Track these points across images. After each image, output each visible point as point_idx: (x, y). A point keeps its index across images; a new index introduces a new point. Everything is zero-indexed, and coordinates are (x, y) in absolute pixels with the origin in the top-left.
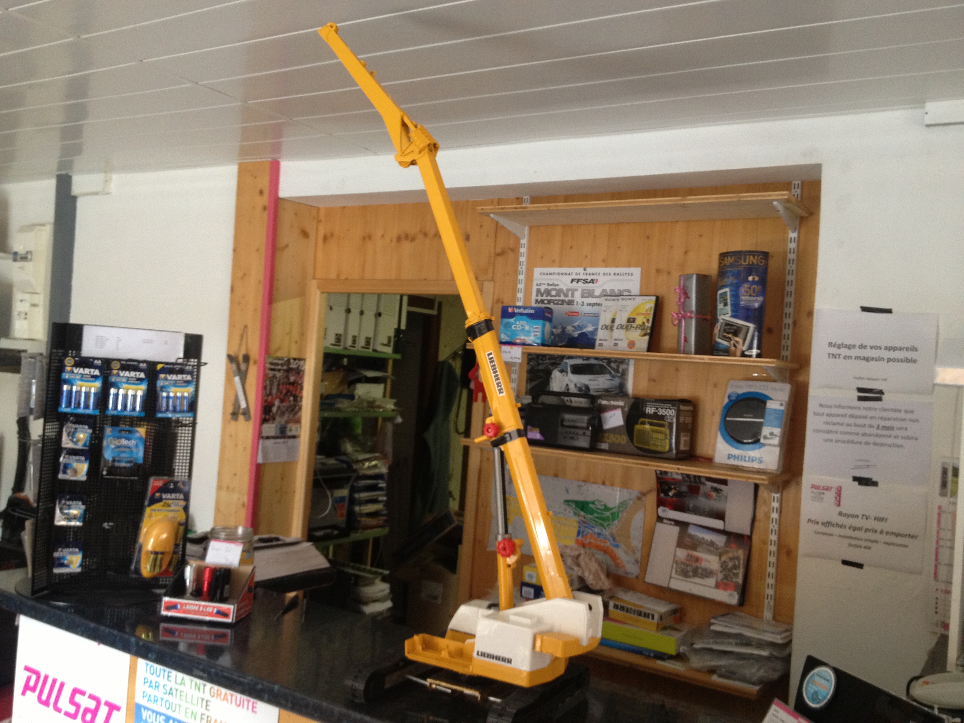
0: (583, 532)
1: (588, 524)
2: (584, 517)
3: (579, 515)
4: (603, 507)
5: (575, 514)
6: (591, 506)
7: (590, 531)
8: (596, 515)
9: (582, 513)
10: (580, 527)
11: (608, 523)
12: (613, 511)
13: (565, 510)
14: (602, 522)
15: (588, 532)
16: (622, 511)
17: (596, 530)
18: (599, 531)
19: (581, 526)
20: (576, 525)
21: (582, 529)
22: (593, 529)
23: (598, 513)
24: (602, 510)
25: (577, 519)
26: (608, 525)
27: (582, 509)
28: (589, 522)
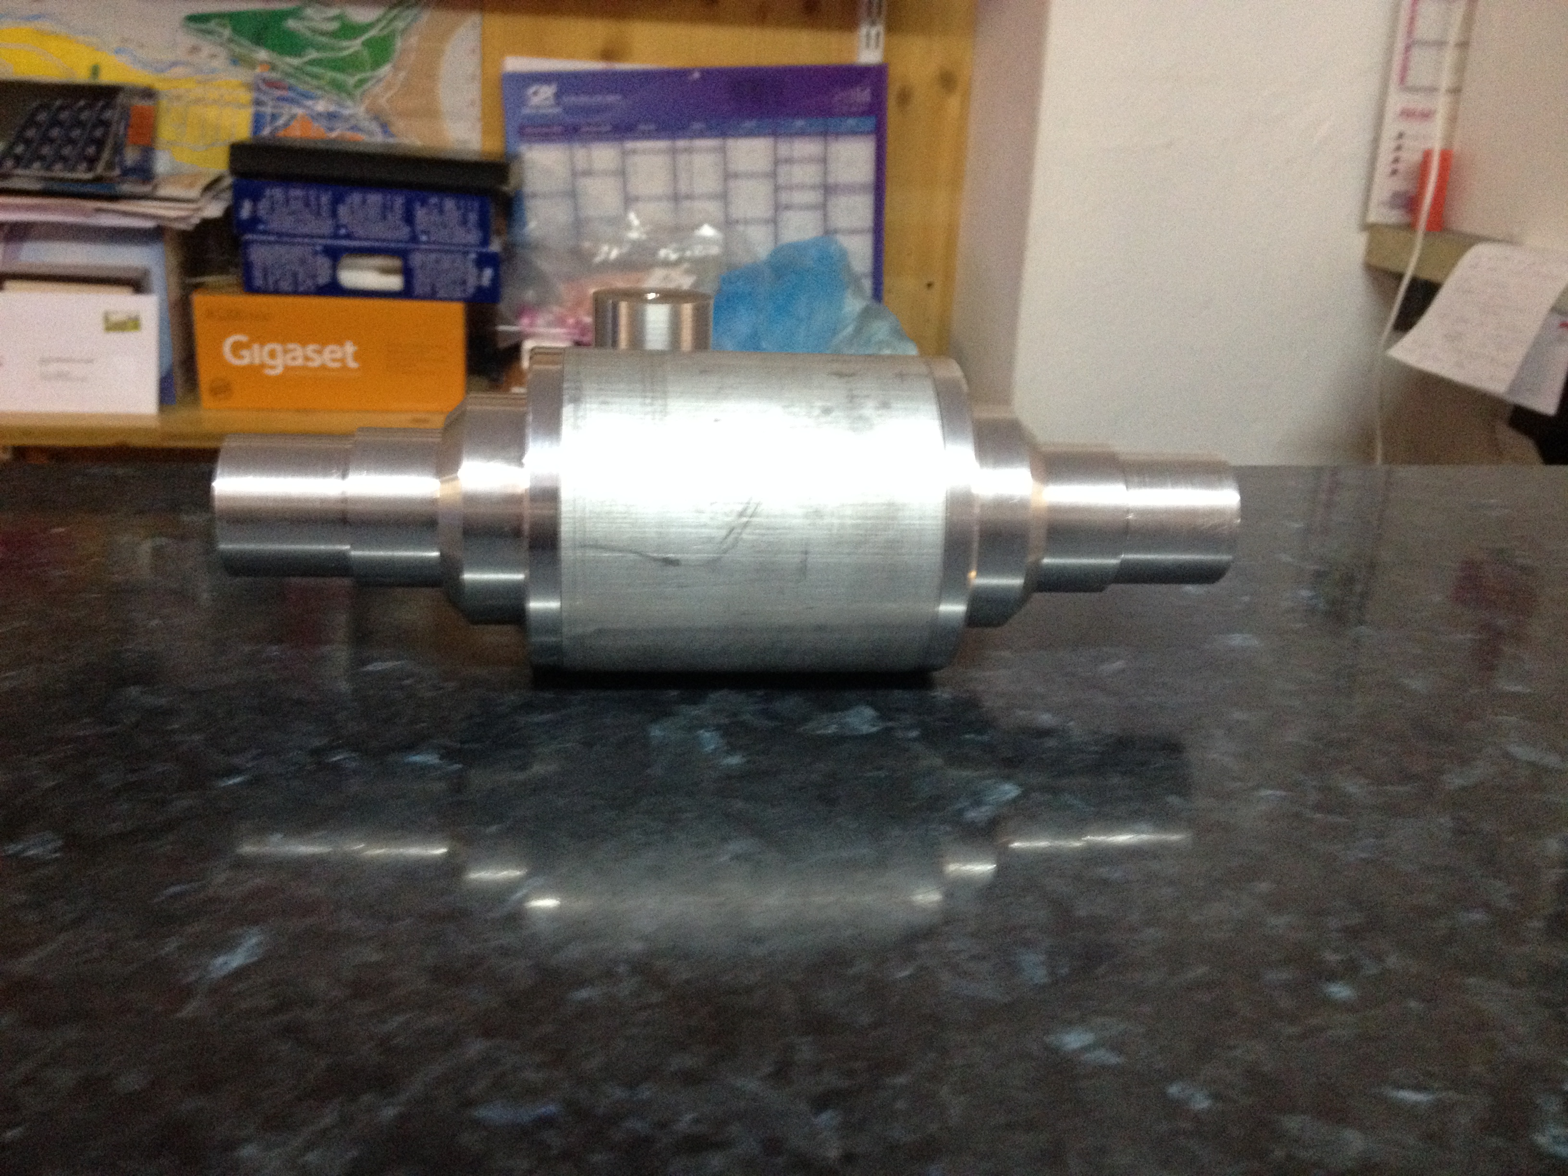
0: (274, 117)
1: (290, 88)
2: (273, 68)
3: (252, 64)
4: (334, 26)
5: (236, 60)
6: (291, 24)
7: (299, 111)
8: (313, 55)
9: (263, 54)
10: (258, 103)
11: (358, 77)
12: (373, 33)
13: (195, 49)
14: (340, 76)
15: (293, 117)
16: (404, 31)
17: (321, 106)
18: (332, 108)
19: (264, 98)
20: (246, 96)
21: (268, 110)
22: (309, 103)
23: (319, 48)
24: (333, 34)
25: (244, 75)
26: (362, 82)
27: (259, 40)
28: (292, 81)
